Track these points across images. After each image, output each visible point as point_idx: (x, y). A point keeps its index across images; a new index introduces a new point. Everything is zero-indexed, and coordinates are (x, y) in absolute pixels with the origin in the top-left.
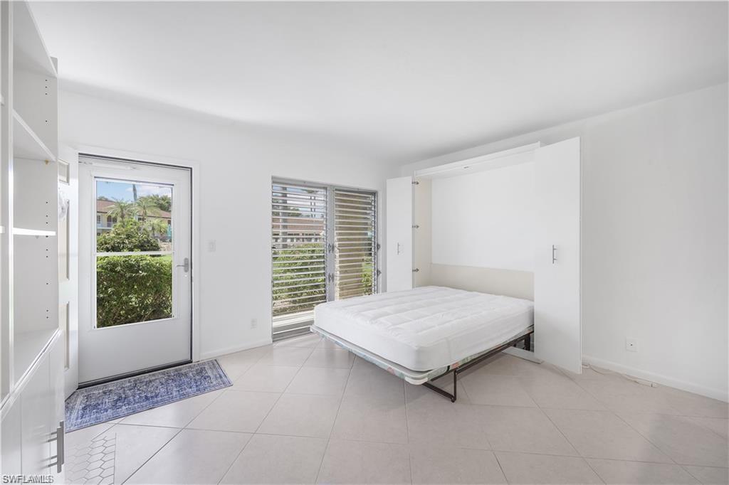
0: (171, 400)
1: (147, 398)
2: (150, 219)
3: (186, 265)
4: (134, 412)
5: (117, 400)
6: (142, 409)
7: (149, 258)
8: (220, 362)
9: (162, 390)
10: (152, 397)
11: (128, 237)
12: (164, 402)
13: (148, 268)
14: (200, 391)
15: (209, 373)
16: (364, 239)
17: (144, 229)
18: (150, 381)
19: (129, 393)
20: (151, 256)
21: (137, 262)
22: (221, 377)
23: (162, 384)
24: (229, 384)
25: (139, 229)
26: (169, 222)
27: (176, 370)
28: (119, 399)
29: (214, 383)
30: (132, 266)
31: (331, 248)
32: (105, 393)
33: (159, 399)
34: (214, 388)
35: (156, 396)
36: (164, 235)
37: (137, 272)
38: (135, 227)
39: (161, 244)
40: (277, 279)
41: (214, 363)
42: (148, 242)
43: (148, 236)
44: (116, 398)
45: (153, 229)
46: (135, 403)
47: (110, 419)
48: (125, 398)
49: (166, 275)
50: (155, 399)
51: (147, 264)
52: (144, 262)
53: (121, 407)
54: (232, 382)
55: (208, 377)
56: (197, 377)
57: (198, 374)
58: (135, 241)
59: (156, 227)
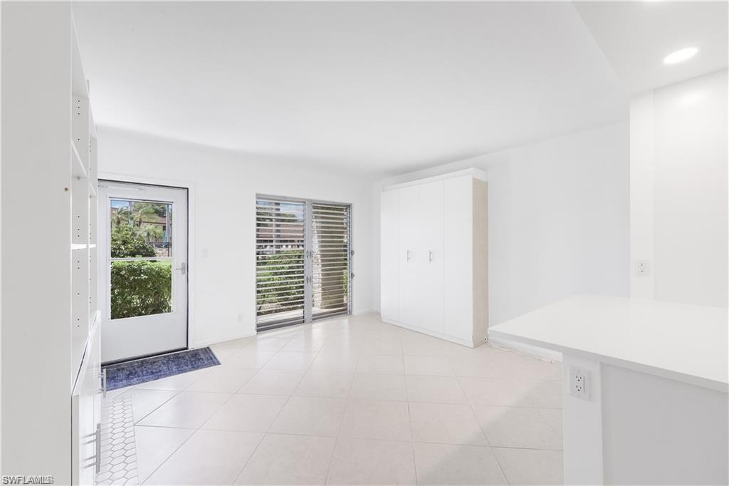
0: (171, 374)
1: (152, 373)
2: (145, 224)
3: (183, 269)
4: (143, 381)
5: (129, 374)
6: (149, 380)
7: (149, 263)
8: (212, 349)
9: (164, 368)
10: (157, 372)
11: (124, 243)
12: (166, 375)
13: (149, 272)
14: (194, 368)
15: (202, 356)
16: (340, 246)
17: (140, 236)
18: (155, 362)
19: (138, 370)
20: (151, 261)
21: (139, 267)
22: (211, 359)
23: (164, 364)
24: (219, 363)
25: (134, 234)
26: (164, 228)
27: (175, 354)
28: (131, 373)
29: (206, 363)
30: (135, 270)
31: (309, 254)
32: (118, 370)
33: (162, 373)
34: (206, 366)
35: (160, 371)
36: (160, 241)
37: (139, 275)
38: (130, 233)
39: (157, 250)
40: (260, 281)
41: (207, 350)
42: (144, 248)
43: (144, 242)
44: (128, 373)
45: (148, 234)
46: (143, 376)
47: (125, 386)
48: (135, 373)
49: (164, 278)
50: (159, 374)
51: (148, 268)
52: (146, 267)
53: (133, 378)
54: (221, 362)
55: (202, 359)
56: (192, 359)
57: (193, 357)
58: (130, 247)
59: (152, 233)
